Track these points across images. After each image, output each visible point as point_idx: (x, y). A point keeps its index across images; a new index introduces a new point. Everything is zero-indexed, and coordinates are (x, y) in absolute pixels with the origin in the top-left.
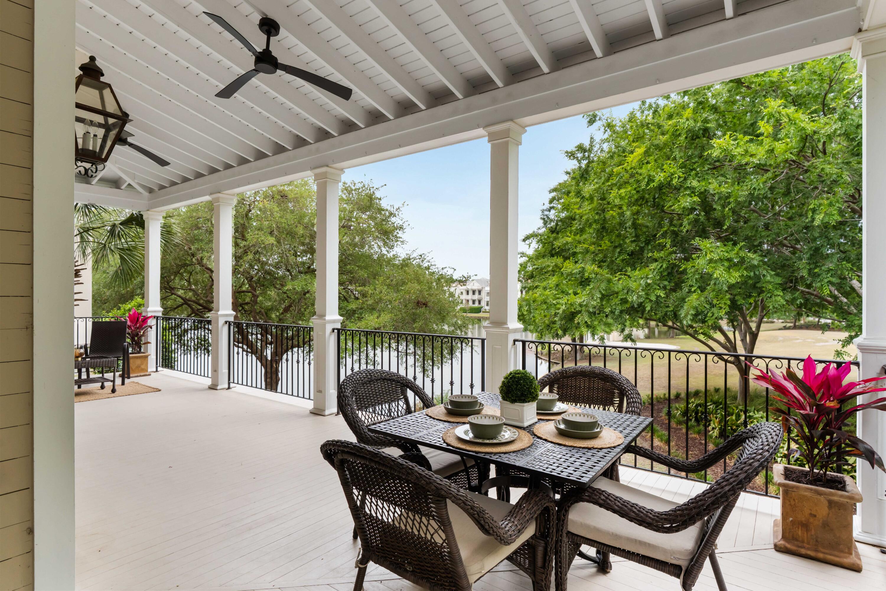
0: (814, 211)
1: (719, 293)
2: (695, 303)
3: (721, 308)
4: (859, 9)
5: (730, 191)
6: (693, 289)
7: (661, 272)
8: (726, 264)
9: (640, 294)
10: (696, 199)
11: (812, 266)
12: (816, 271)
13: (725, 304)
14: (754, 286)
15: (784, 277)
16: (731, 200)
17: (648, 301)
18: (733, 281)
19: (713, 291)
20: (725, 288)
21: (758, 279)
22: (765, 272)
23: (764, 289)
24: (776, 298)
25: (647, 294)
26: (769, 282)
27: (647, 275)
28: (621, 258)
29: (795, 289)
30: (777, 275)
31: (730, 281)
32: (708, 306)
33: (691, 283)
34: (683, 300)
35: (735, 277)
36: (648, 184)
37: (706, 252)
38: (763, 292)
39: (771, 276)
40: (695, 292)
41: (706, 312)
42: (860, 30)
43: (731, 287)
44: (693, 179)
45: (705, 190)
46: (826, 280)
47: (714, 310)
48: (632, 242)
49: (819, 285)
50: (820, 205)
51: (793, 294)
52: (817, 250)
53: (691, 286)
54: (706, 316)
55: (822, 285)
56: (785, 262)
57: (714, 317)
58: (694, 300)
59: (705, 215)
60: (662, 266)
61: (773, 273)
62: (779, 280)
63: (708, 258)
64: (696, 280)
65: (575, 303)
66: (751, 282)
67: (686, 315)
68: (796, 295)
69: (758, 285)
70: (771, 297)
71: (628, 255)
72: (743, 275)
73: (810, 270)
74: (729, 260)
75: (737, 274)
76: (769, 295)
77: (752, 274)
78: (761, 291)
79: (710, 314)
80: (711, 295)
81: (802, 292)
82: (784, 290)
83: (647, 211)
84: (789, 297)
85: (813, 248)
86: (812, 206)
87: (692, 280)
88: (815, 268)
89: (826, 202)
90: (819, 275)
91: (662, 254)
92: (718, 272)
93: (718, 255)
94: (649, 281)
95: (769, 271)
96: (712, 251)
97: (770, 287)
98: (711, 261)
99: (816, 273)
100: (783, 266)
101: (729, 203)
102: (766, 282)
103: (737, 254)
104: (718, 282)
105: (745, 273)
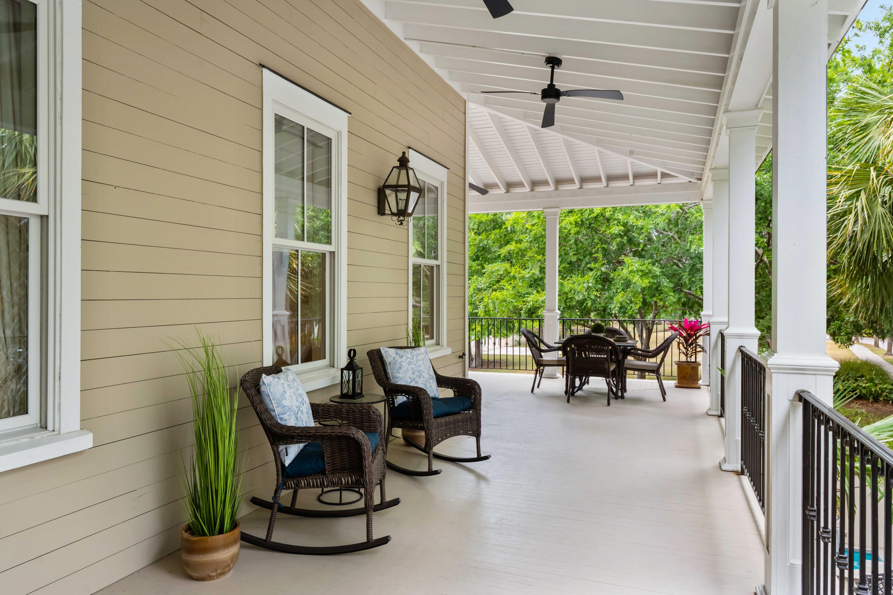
0: (691, 242)
1: (635, 294)
2: (621, 300)
3: (637, 303)
4: (702, 191)
5: (643, 224)
6: (619, 291)
7: (596, 278)
8: (640, 274)
9: (585, 294)
10: (622, 228)
11: (691, 276)
12: (693, 279)
13: (639, 301)
14: (657, 289)
15: (674, 283)
16: (644, 231)
17: (589, 299)
18: (644, 285)
19: (632, 291)
20: (640, 290)
21: (659, 284)
22: (663, 280)
23: (663, 291)
24: (670, 297)
25: (588, 294)
26: (666, 287)
27: (588, 281)
28: (563, 266)
29: (682, 291)
30: (670, 281)
31: (643, 285)
32: (628, 302)
33: (618, 286)
34: (612, 298)
35: (645, 283)
36: (590, 214)
37: (628, 265)
38: (662, 293)
39: (667, 282)
40: (620, 292)
41: (626, 307)
42: (702, 199)
43: (643, 290)
44: (619, 213)
45: (627, 222)
46: (698, 286)
47: (632, 305)
48: (574, 254)
49: (695, 288)
50: (695, 239)
51: (680, 295)
52: (694, 266)
53: (618, 288)
54: (626, 309)
55: (696, 289)
56: (675, 272)
57: (632, 310)
58: (620, 298)
59: (627, 239)
60: (597, 274)
61: (668, 281)
62: (671, 285)
63: (630, 270)
64: (622, 284)
65: (538, 300)
66: (655, 286)
67: (615, 307)
68: (681, 296)
69: (659, 288)
70: (667, 297)
71: (568, 264)
72: (650, 282)
73: (690, 280)
74: (642, 271)
75: (646, 281)
76: (666, 295)
77: (656, 281)
78: (661, 293)
79: (629, 308)
80: (630, 295)
81: (685, 293)
82: (674, 292)
83: (585, 232)
84: (677, 296)
85: (692, 265)
86: (690, 240)
87: (619, 284)
88: (693, 278)
89: (697, 237)
90: (695, 282)
91: (597, 265)
92: (635, 279)
93: (636, 267)
94: (590, 285)
95: (666, 279)
96: (632, 265)
97: (667, 290)
98: (631, 272)
99: (693, 281)
100: (674, 275)
101: (643, 233)
102: (664, 286)
103: (647, 267)
104: (635, 286)
105: (652, 280)
